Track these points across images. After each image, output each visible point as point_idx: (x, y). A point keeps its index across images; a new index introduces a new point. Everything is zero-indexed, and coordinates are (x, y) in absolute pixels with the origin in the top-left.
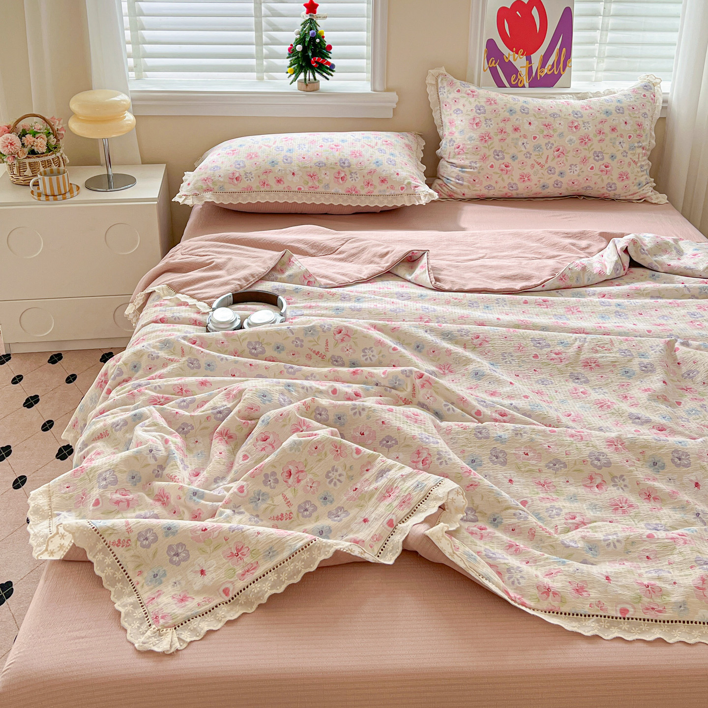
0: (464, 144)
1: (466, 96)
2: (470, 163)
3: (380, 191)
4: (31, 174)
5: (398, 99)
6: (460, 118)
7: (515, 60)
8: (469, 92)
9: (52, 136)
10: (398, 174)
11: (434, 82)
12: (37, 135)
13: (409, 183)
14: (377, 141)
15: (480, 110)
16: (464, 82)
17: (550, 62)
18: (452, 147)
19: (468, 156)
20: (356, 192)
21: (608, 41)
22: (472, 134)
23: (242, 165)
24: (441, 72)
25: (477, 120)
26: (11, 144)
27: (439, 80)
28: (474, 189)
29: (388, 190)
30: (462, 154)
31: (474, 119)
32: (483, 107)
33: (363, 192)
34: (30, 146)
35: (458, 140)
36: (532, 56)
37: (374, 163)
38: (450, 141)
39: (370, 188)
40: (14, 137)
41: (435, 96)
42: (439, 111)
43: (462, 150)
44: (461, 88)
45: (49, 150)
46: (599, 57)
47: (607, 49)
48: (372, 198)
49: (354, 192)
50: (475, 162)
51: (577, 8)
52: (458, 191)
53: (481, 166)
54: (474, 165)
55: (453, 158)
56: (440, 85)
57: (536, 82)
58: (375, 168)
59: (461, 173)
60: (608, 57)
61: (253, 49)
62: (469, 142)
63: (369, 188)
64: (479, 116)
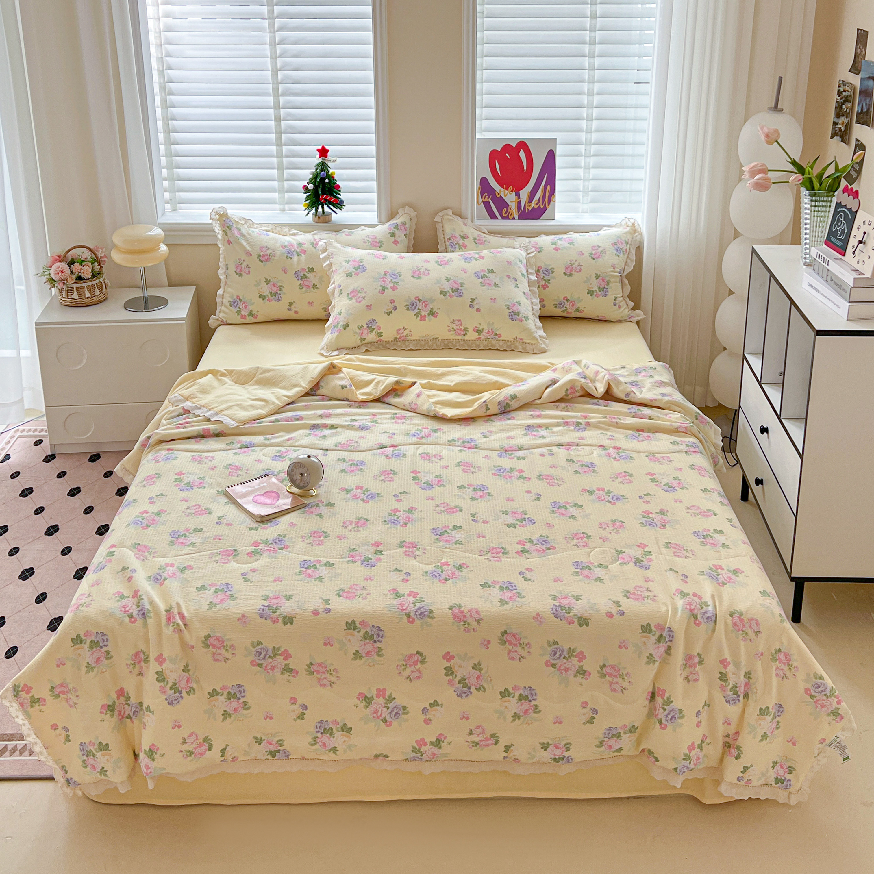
4: (78, 297)
7: (505, 196)
9: (96, 264)
12: (84, 264)
17: (537, 198)
21: (591, 177)
26: (62, 272)
34: (77, 273)
36: (520, 192)
40: (64, 265)
45: (93, 276)
46: (584, 192)
47: (591, 184)
51: (559, 151)
57: (524, 215)
60: (592, 191)
61: (275, 184)
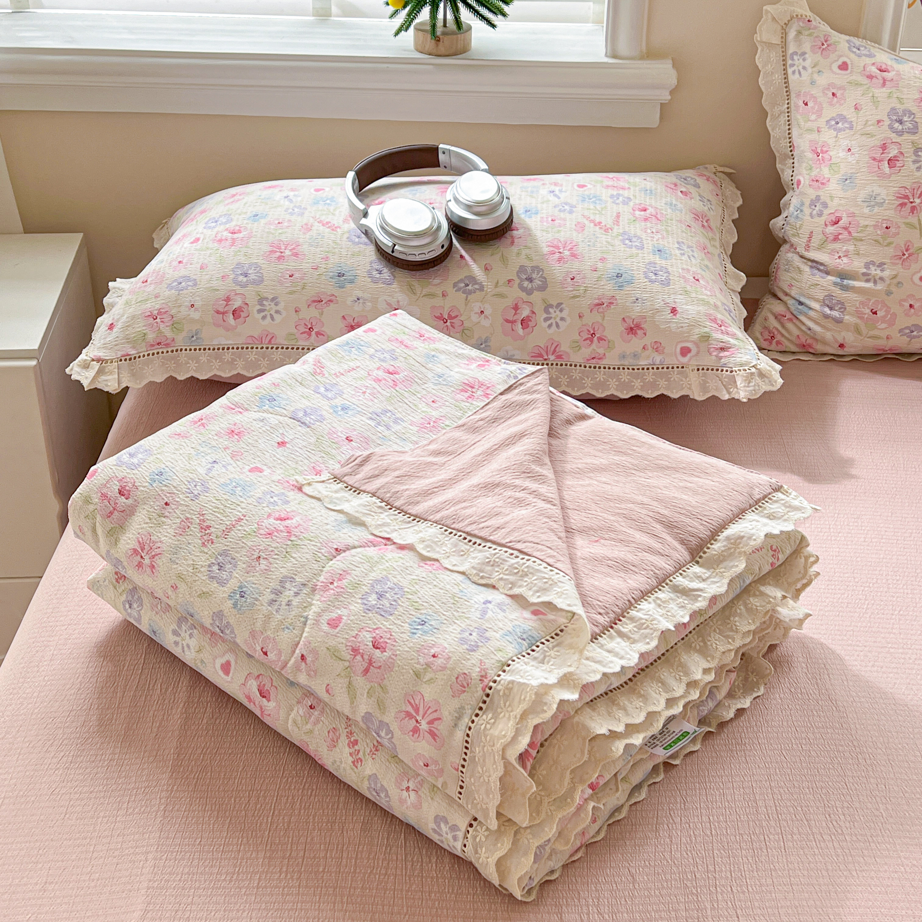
0: (853, 215)
1: (866, 81)
2: (867, 266)
3: (623, 356)
5: (674, 82)
6: (845, 143)
8: (874, 70)
10: (674, 311)
11: (776, 40)
13: (706, 338)
14: (621, 208)
15: (901, 122)
16: (857, 41)
18: (817, 219)
19: (863, 248)
20: (559, 357)
22: (877, 190)
23: (252, 277)
24: (799, 11)
25: (893, 152)
27: (792, 34)
28: (872, 333)
29: (647, 353)
30: (845, 241)
31: (884, 147)
32: (911, 113)
33: (577, 358)
35: (836, 201)
37: (611, 279)
38: (813, 204)
39: (596, 348)
41: (778, 77)
42: (783, 119)
43: (846, 228)
44: (851, 58)
48: (600, 376)
49: (552, 357)
50: (881, 265)
52: (828, 336)
53: (895, 277)
54: (874, 271)
55: (820, 248)
56: (792, 48)
58: (611, 293)
59: (837, 292)
62: (866, 211)
63: (594, 346)
64: (898, 139)
